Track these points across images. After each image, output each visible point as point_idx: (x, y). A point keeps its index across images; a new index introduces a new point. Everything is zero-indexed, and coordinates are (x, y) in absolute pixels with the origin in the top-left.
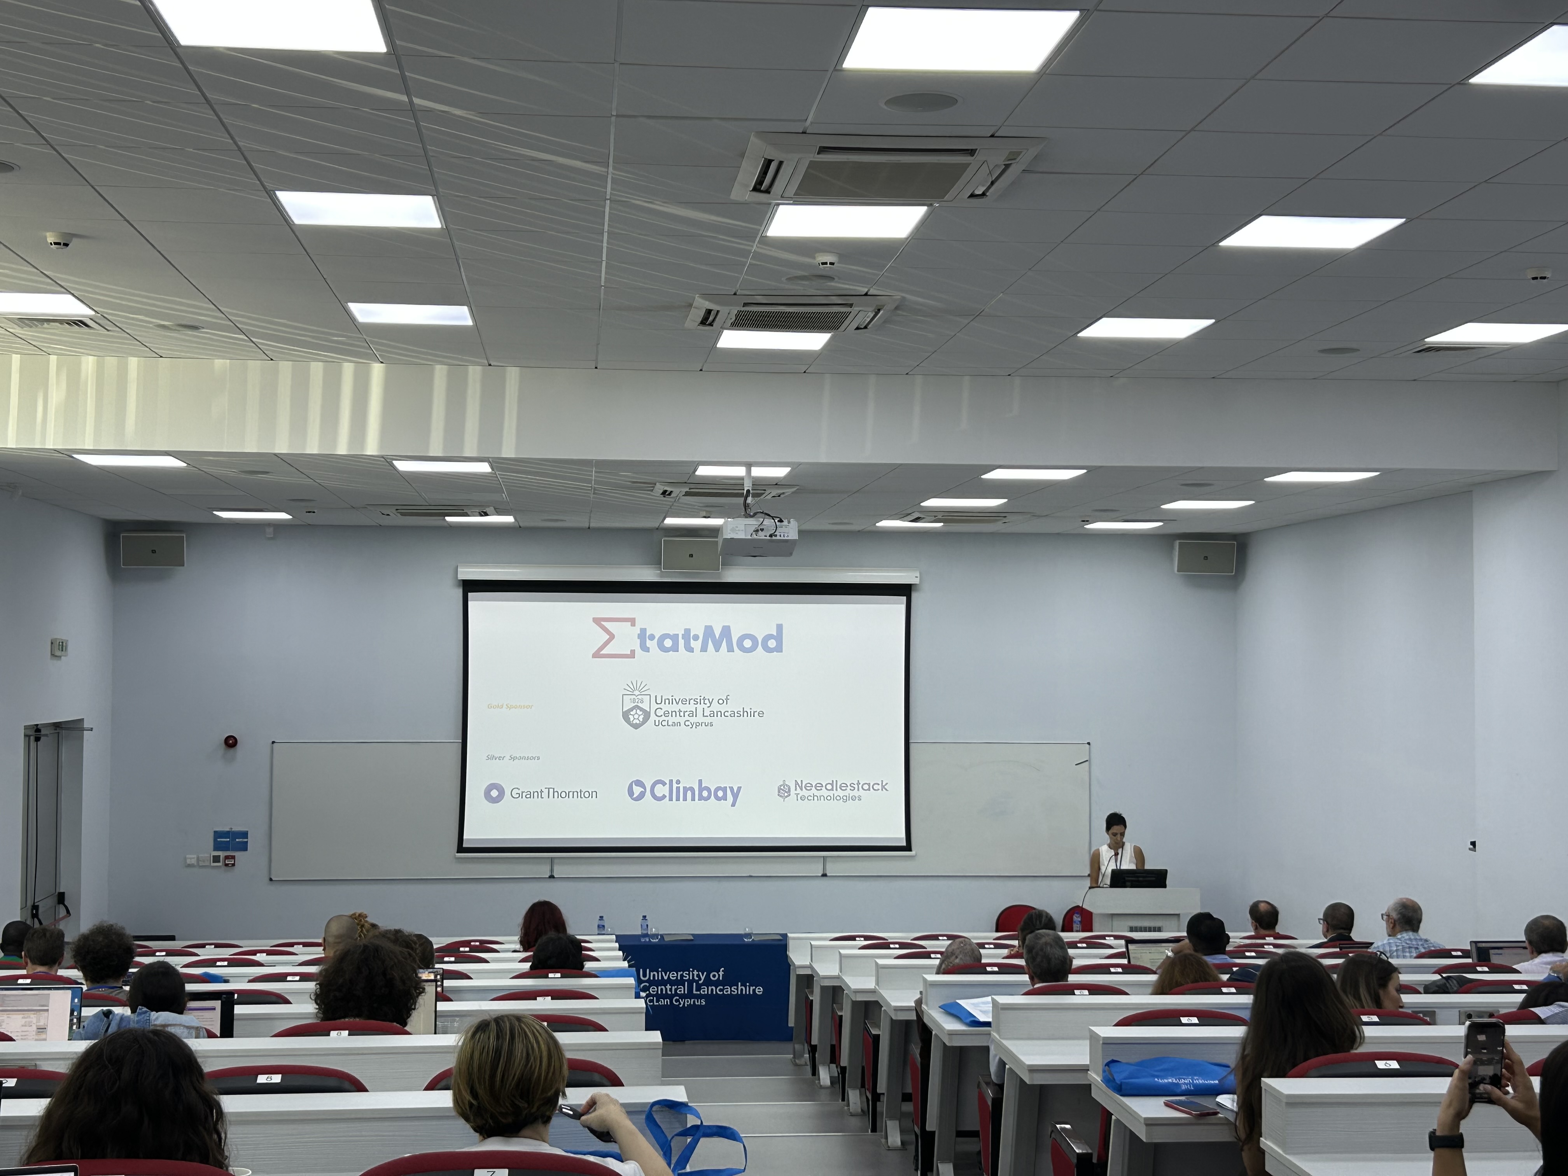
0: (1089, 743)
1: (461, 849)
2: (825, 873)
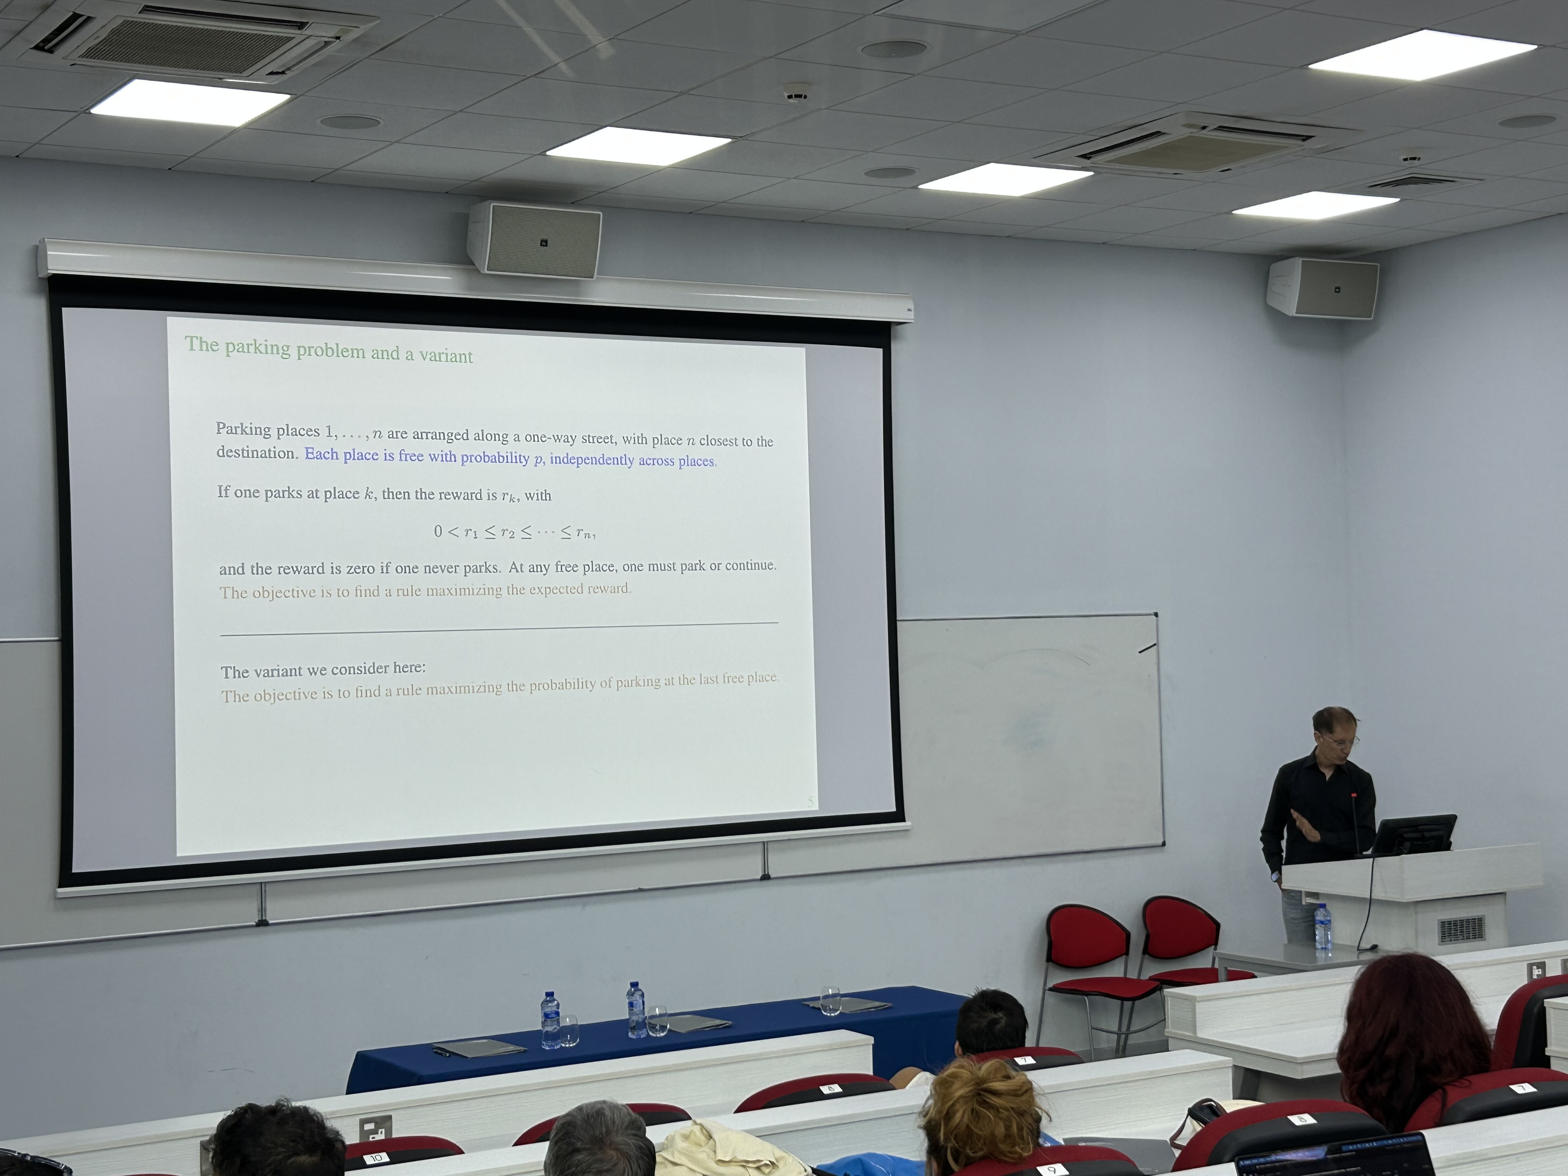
1: (67, 877)
2: (766, 873)
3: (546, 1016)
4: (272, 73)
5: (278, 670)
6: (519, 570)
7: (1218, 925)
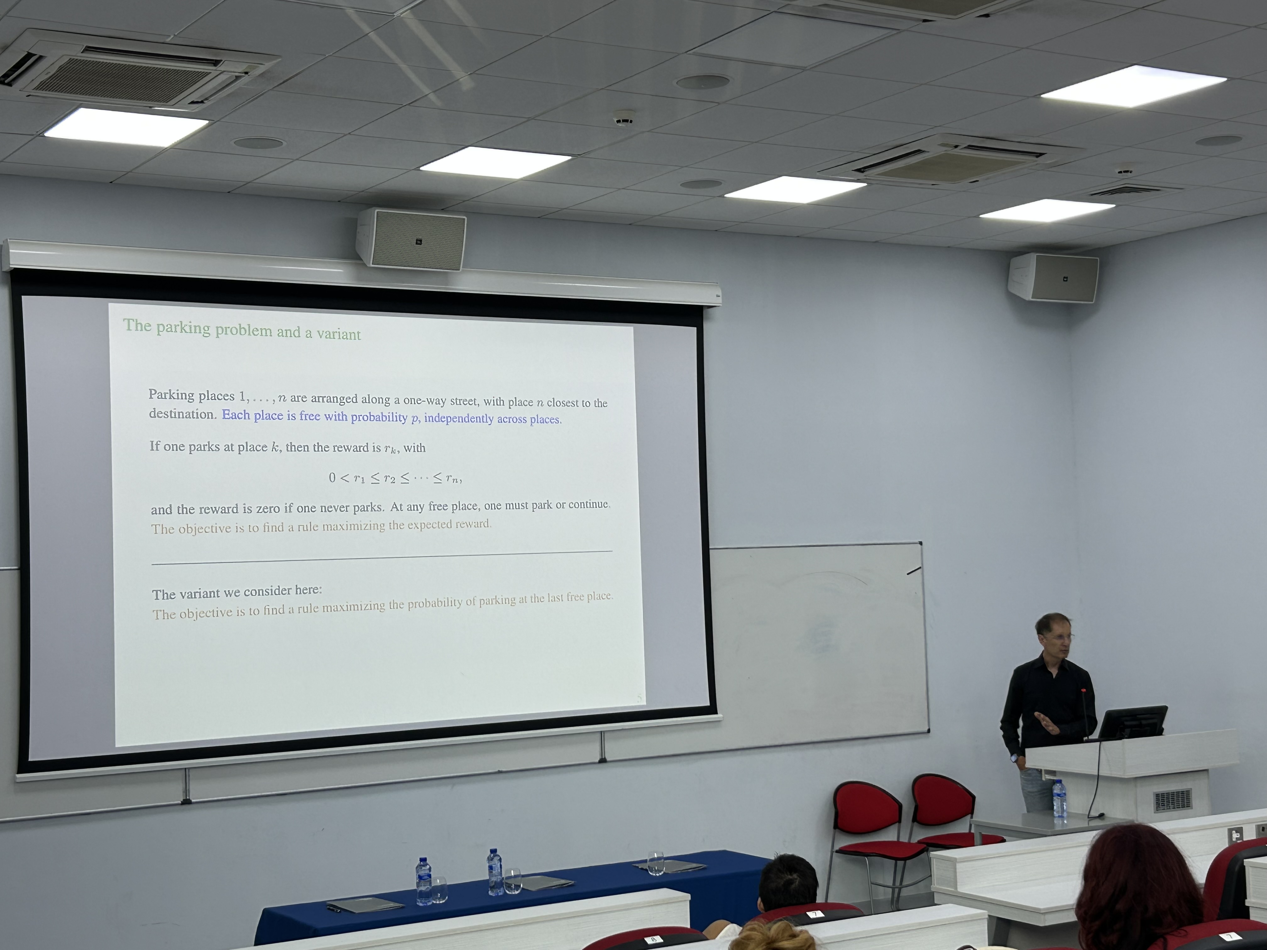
0: (921, 543)
1: (24, 765)
2: (603, 757)
3: (420, 877)
4: (193, 103)
5: (200, 593)
6: (399, 508)
7: (974, 798)
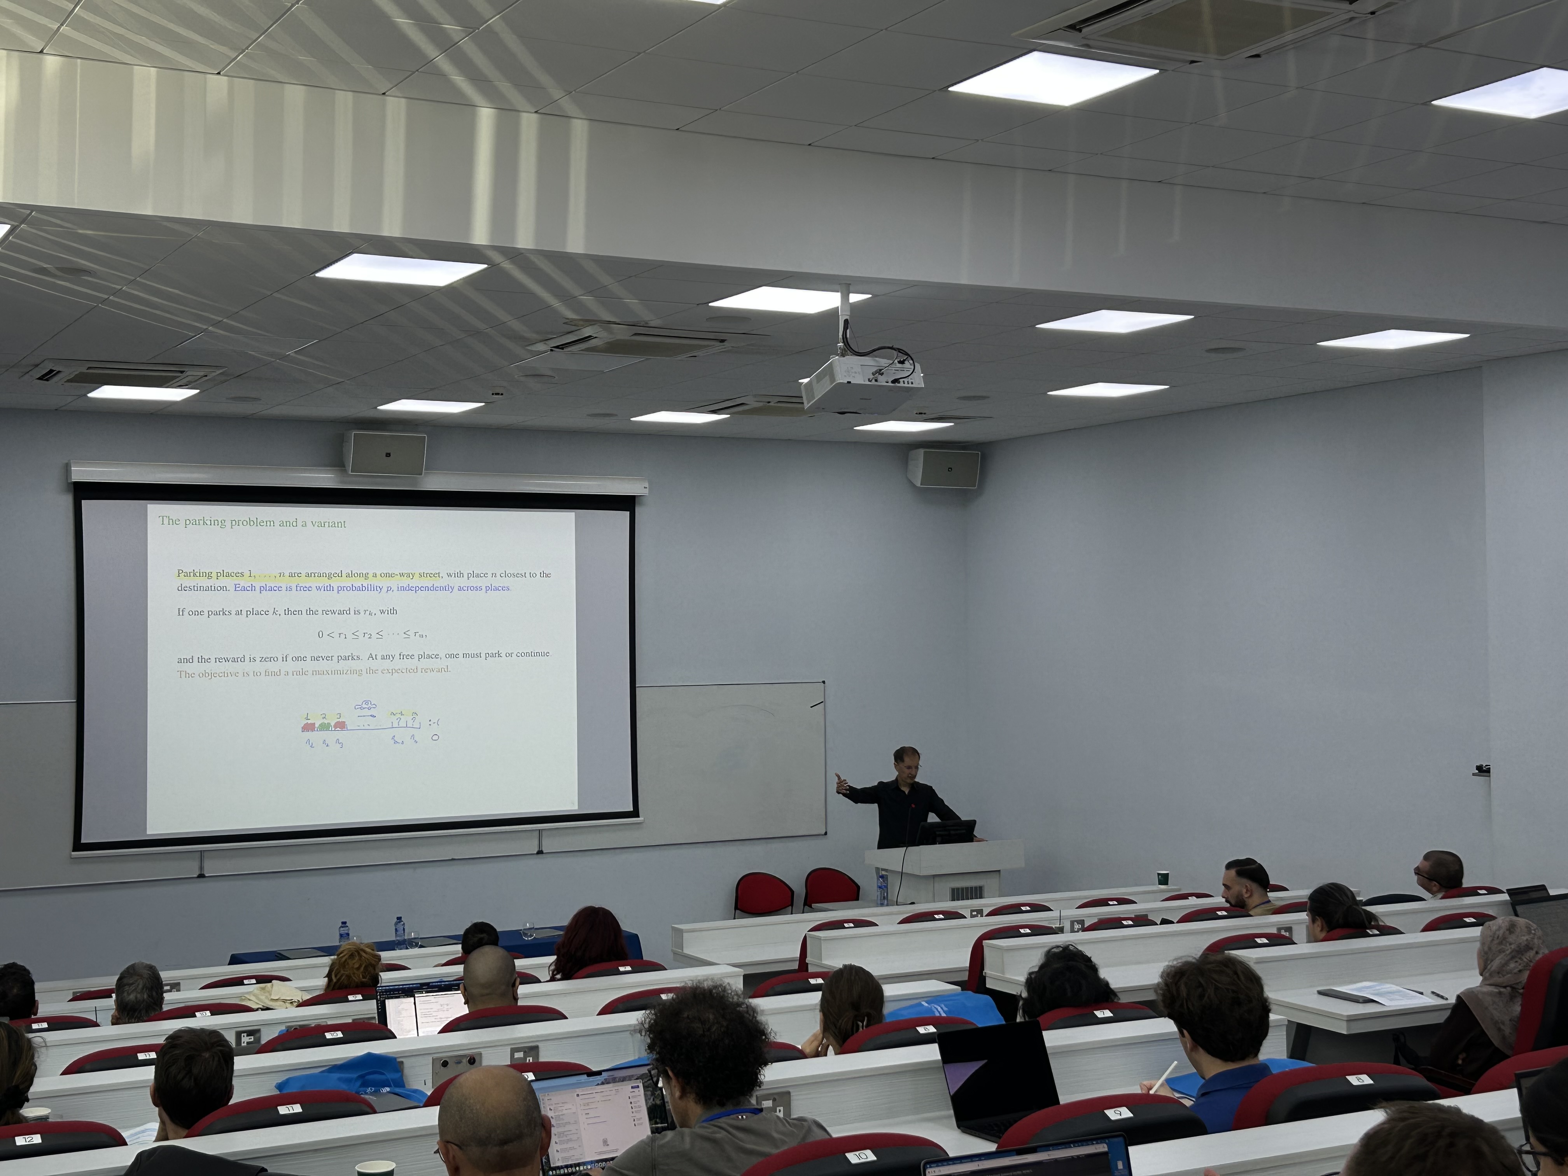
0: (824, 682)
1: (78, 845)
2: (541, 850)
4: (182, 384)
6: (374, 658)
